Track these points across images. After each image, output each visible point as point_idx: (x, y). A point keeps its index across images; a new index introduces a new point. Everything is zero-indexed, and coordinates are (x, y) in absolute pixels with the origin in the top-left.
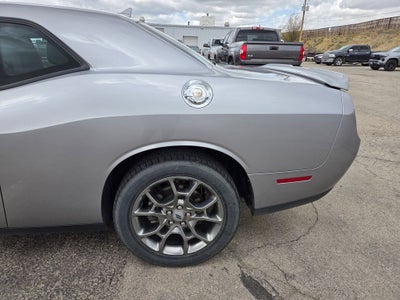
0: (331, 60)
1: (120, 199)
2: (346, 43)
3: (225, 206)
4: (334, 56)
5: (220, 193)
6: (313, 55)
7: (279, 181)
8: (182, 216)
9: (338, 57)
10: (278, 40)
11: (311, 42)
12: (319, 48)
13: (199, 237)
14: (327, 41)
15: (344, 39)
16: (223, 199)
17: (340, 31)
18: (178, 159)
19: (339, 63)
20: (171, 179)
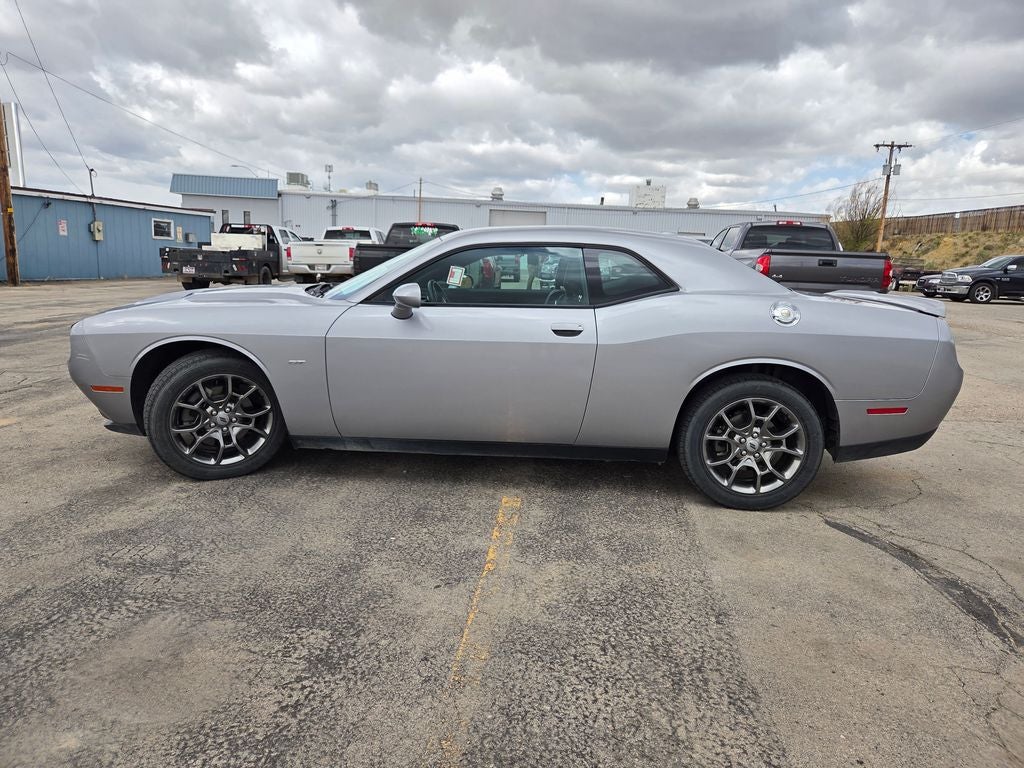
0: (964, 290)
1: (694, 419)
2: (1002, 249)
3: (808, 436)
4: (968, 279)
5: (802, 420)
6: (915, 275)
7: (870, 411)
8: (757, 445)
9: (980, 281)
10: (834, 247)
11: (909, 246)
12: (930, 259)
13: (776, 473)
14: (951, 244)
15: (996, 240)
16: (805, 427)
17: (984, 221)
18: (759, 379)
19: (983, 296)
20: (749, 400)
